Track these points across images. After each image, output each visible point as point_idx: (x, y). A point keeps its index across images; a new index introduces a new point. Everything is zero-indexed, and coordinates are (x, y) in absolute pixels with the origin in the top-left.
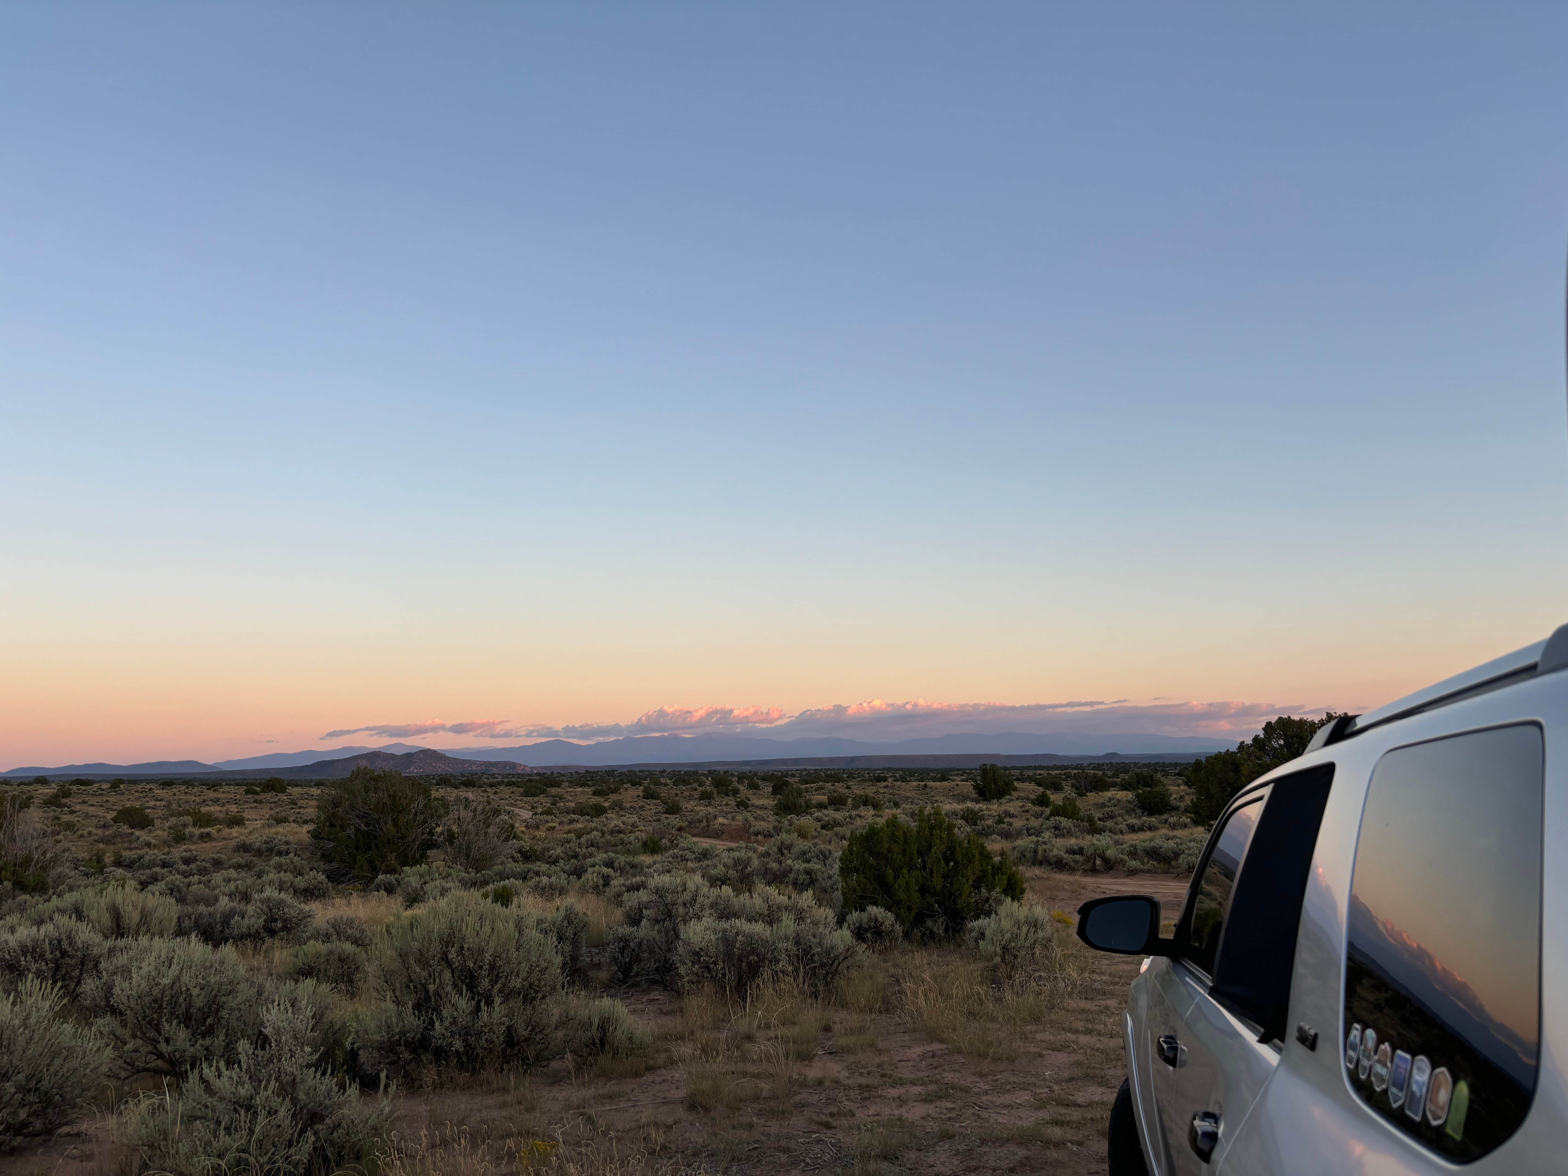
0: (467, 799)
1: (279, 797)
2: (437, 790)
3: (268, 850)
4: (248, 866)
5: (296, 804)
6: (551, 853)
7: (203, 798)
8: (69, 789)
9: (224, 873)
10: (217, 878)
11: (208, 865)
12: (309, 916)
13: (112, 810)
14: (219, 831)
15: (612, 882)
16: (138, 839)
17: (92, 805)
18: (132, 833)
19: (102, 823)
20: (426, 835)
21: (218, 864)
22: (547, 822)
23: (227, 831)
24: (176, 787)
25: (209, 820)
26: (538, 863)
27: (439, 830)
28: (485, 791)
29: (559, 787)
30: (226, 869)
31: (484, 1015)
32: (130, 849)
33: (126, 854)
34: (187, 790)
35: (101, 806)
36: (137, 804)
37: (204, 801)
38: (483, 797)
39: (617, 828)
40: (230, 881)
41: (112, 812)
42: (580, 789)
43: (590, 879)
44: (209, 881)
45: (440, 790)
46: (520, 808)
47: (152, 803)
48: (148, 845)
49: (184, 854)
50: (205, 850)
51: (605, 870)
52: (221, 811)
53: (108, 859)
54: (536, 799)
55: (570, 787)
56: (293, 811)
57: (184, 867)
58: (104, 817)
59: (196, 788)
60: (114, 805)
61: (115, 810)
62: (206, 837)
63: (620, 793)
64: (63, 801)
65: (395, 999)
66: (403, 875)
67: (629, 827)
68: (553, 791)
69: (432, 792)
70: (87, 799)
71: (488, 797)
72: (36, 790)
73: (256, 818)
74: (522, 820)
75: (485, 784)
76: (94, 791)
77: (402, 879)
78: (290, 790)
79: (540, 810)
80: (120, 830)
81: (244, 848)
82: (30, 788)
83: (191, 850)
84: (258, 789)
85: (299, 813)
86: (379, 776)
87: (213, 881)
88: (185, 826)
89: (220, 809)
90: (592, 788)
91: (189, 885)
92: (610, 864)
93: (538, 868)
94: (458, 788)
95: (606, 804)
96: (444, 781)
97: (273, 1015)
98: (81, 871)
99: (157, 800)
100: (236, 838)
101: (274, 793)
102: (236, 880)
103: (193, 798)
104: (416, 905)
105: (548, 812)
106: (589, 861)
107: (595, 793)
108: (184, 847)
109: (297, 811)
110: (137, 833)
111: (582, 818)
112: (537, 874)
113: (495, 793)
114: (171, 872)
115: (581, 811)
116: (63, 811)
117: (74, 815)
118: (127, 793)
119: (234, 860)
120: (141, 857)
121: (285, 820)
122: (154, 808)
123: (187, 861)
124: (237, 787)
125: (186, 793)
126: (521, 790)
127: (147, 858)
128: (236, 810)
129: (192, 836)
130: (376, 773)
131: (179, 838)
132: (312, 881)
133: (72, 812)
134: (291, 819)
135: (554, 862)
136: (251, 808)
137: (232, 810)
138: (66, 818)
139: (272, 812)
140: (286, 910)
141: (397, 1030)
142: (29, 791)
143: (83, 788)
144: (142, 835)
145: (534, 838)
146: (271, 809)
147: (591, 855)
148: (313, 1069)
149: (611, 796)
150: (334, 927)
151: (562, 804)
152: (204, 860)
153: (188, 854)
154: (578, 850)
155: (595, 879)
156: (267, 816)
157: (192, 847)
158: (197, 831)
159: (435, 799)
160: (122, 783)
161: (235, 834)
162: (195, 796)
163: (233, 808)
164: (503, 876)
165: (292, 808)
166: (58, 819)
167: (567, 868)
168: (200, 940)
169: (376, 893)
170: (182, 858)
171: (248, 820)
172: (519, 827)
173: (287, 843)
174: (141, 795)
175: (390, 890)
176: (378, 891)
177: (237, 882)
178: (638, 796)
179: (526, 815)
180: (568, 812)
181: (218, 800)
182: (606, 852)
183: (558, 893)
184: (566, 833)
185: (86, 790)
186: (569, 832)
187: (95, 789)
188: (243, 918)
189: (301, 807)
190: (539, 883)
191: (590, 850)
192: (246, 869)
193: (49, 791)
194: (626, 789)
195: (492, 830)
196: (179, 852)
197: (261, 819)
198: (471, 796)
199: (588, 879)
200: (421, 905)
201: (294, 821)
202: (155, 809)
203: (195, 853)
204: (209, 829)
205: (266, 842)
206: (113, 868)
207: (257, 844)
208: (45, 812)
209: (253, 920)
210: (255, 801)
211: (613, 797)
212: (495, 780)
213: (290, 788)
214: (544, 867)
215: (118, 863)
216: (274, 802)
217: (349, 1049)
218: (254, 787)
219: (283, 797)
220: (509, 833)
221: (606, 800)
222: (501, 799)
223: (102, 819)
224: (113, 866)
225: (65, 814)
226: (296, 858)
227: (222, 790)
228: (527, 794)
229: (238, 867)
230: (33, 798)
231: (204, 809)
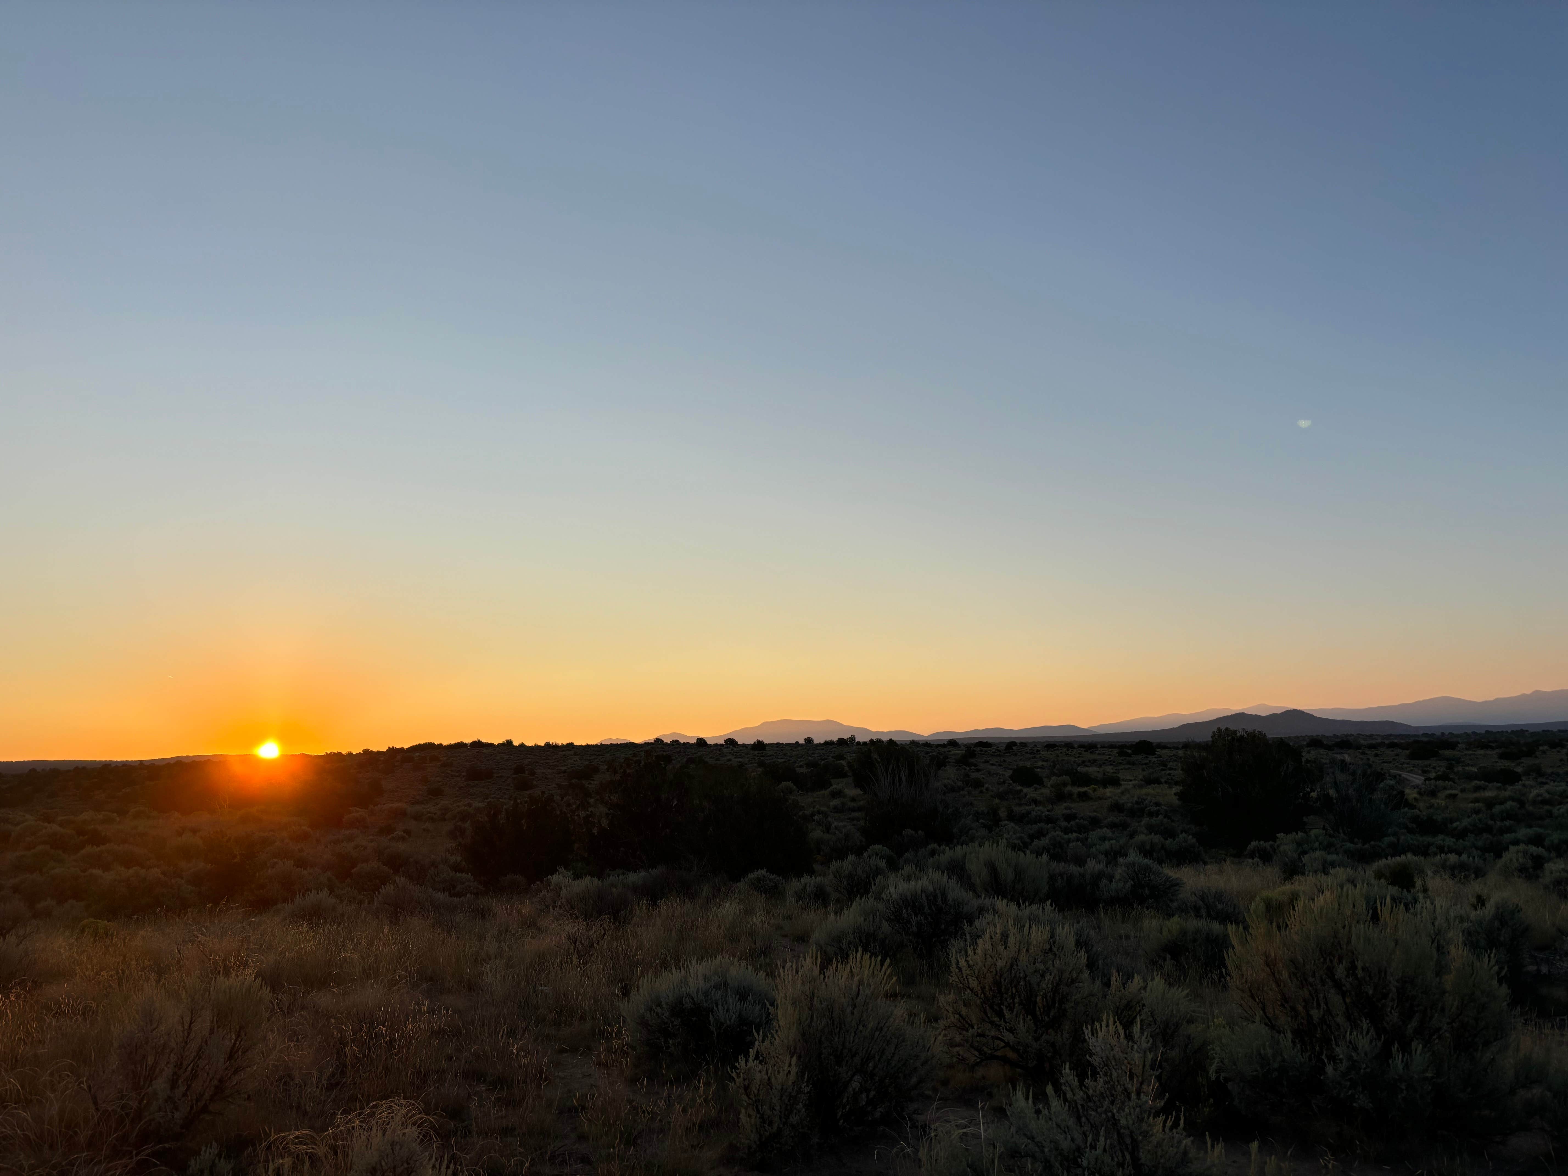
0: (1343, 761)
1: (1149, 759)
2: (1309, 752)
3: (1138, 811)
4: (1124, 826)
5: (1166, 766)
6: (1455, 825)
7: (1082, 759)
8: (974, 751)
9: (1099, 832)
10: (1094, 835)
11: (1086, 822)
12: (1177, 885)
13: (1009, 769)
14: (1095, 790)
15: (1546, 865)
16: (1026, 796)
17: (992, 765)
18: (1021, 791)
19: (1002, 780)
20: (1300, 800)
21: (1095, 823)
22: (1445, 788)
23: (1101, 790)
24: (1058, 750)
25: (1086, 780)
26: (1441, 837)
27: (1314, 794)
28: (1363, 753)
29: (1454, 749)
30: (1101, 828)
31: (1398, 1061)
32: (1020, 805)
33: (1016, 809)
34: (1067, 752)
35: (1000, 765)
36: (1028, 764)
37: (1084, 762)
38: (1363, 759)
39: (1540, 798)
40: (1105, 840)
41: (1008, 771)
42: (1482, 752)
43: (1514, 859)
44: (1087, 839)
45: (1312, 752)
46: (1408, 772)
47: (1040, 763)
48: (1035, 802)
49: (1065, 811)
50: (1085, 809)
51: (1533, 849)
52: (1098, 772)
53: (1003, 813)
54: (1427, 762)
55: (1467, 749)
56: (1164, 772)
57: (1064, 824)
58: (1003, 775)
59: (1075, 750)
60: (1010, 765)
61: (1011, 769)
62: (1084, 797)
63: (1536, 757)
64: (972, 760)
65: (1267, 1021)
66: (1278, 842)
67: (1556, 797)
68: (1447, 753)
69: (1304, 754)
70: (988, 759)
71: (1368, 759)
72: (950, 751)
73: (1130, 778)
74: (1413, 786)
75: (1363, 745)
76: (993, 752)
77: (1278, 846)
78: (1159, 752)
79: (1433, 775)
80: (1011, 787)
81: (1117, 807)
82: (946, 749)
83: (1070, 808)
84: (1129, 751)
85: (1169, 774)
86: (1242, 737)
87: (1089, 840)
88: (1065, 784)
89: (1098, 769)
90: (1498, 751)
91: (1069, 841)
92: (1537, 841)
93: (1441, 842)
94: (1333, 750)
95: (1519, 770)
96: (1316, 742)
97: (1100, 1039)
98: (982, 823)
99: (1043, 761)
100: (1110, 798)
101: (1145, 756)
102: (1110, 839)
103: (1073, 759)
104: (1296, 878)
105: (1444, 777)
106: (1508, 837)
107: (1502, 756)
108: (1065, 804)
109: (1168, 772)
110: (1025, 790)
111: (1490, 785)
112: (1441, 849)
113: (1376, 755)
114: (1054, 828)
115: (1488, 776)
116: (971, 769)
117: (980, 773)
118: (1019, 754)
119: (1109, 819)
120: (1029, 813)
121: (1157, 781)
122: (1042, 767)
123: (1069, 818)
124: (1111, 750)
125: (1067, 754)
126: (1407, 752)
127: (1034, 814)
128: (1112, 771)
129: (1071, 795)
130: (1238, 735)
131: (1060, 797)
132: (1183, 844)
133: (978, 770)
134: (1163, 780)
135: (1461, 835)
136: (1125, 769)
137: (1108, 770)
138: (974, 775)
139: (1145, 773)
140: (1152, 877)
141: (1276, 1065)
142: (945, 752)
143: (985, 749)
144: (1030, 792)
145: (1431, 806)
146: (1143, 770)
147: (1509, 830)
148: (1162, 1118)
149: (1524, 760)
150: (1203, 899)
151: (1460, 769)
152: (1082, 818)
153: (1068, 811)
154: (1491, 822)
155: (1521, 860)
156: (1141, 777)
157: (1072, 805)
158: (1076, 790)
159: (1307, 761)
160: (1014, 746)
161: (1108, 794)
162: (1075, 758)
163: (1109, 769)
164: (1397, 850)
165: (1163, 770)
166: (968, 775)
167: (1480, 844)
168: (1055, 909)
169: (1250, 860)
170: (1063, 815)
171: (1123, 780)
172: (1411, 794)
173: (1157, 804)
174: (1030, 756)
175: (1266, 857)
176: (1253, 858)
177: (1112, 842)
178: (1561, 760)
179: (1417, 779)
180: (1470, 777)
181: (1095, 761)
182: (1530, 827)
183: (1473, 876)
184: (1472, 802)
185: (986, 751)
186: (1476, 800)
187: (994, 750)
188: (1111, 882)
189: (1171, 769)
190: (1445, 861)
191: (1508, 823)
192: (1121, 828)
193: (959, 752)
194: (1544, 752)
195: (1377, 796)
196: (1060, 809)
197: (1135, 780)
198: (1347, 758)
199: (1511, 860)
200: (1302, 878)
201: (1166, 782)
202: (1043, 769)
203: (1074, 811)
204: (1085, 789)
205: (1137, 803)
206: (1006, 822)
207: (1129, 805)
208: (958, 770)
209: (1121, 884)
210: (1129, 763)
211: (1527, 761)
212: (1374, 742)
213: (1158, 750)
214: (1449, 841)
215: (1011, 817)
216: (1146, 764)
217: (1213, 1078)
218: (1125, 750)
219: (1153, 759)
220: (1399, 800)
221: (1518, 765)
222: (1384, 762)
223: (1001, 777)
224: (1007, 820)
225: (973, 772)
226: (1165, 820)
227: (1097, 752)
228: (1413, 756)
229: (1113, 826)
230: (947, 758)
231: (1082, 769)
